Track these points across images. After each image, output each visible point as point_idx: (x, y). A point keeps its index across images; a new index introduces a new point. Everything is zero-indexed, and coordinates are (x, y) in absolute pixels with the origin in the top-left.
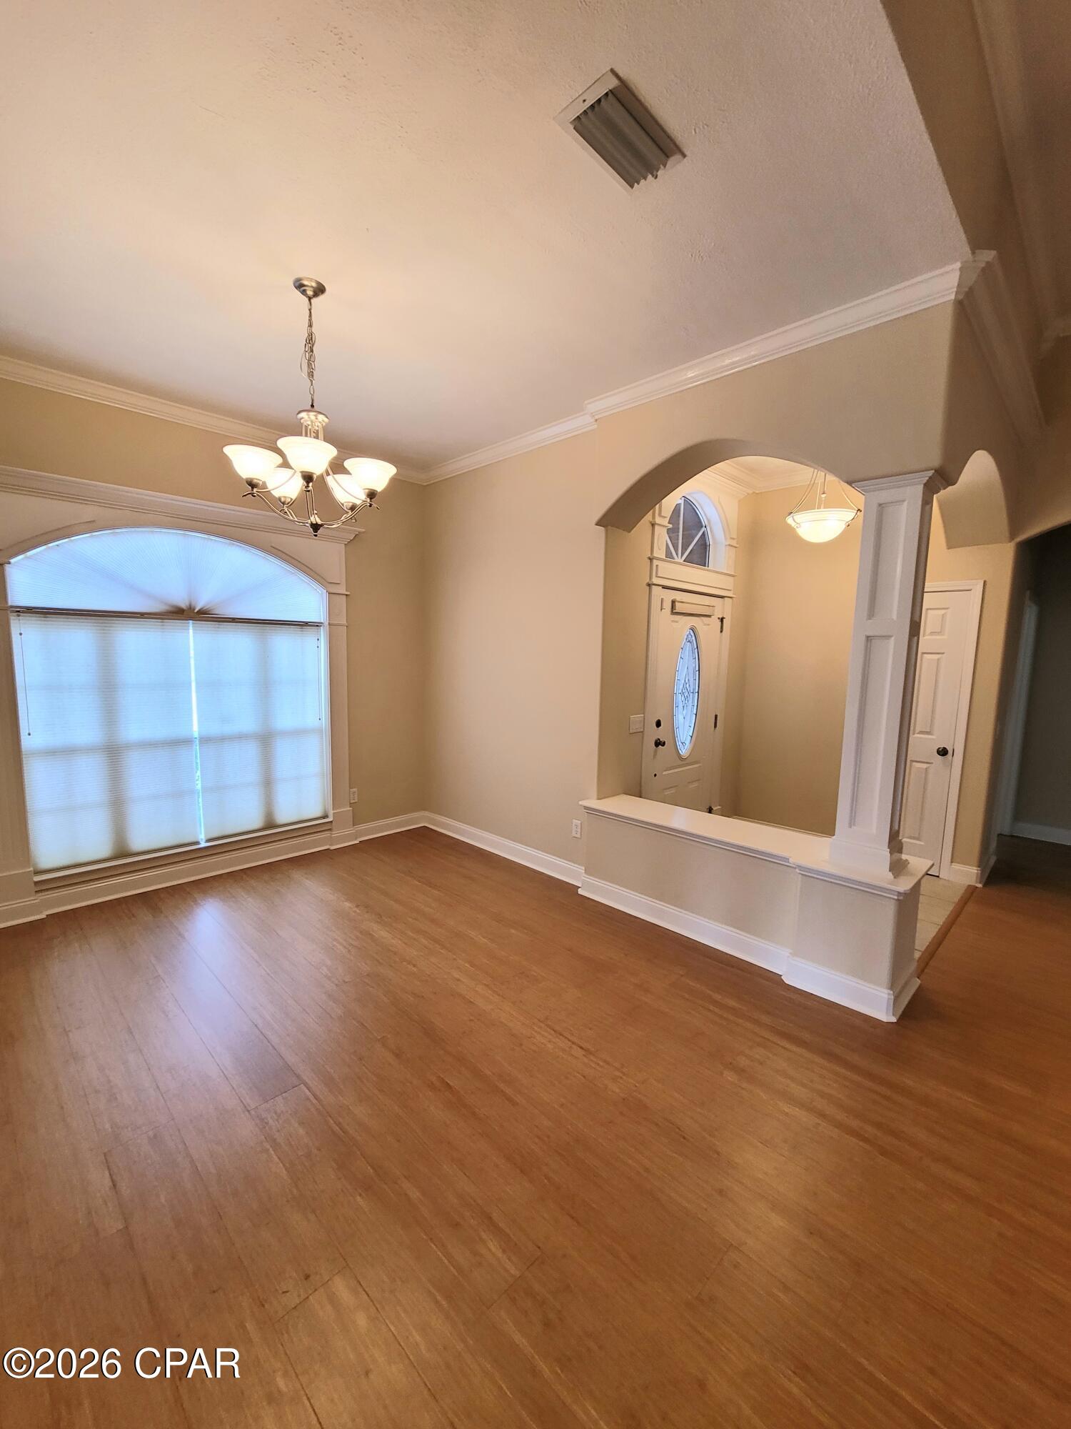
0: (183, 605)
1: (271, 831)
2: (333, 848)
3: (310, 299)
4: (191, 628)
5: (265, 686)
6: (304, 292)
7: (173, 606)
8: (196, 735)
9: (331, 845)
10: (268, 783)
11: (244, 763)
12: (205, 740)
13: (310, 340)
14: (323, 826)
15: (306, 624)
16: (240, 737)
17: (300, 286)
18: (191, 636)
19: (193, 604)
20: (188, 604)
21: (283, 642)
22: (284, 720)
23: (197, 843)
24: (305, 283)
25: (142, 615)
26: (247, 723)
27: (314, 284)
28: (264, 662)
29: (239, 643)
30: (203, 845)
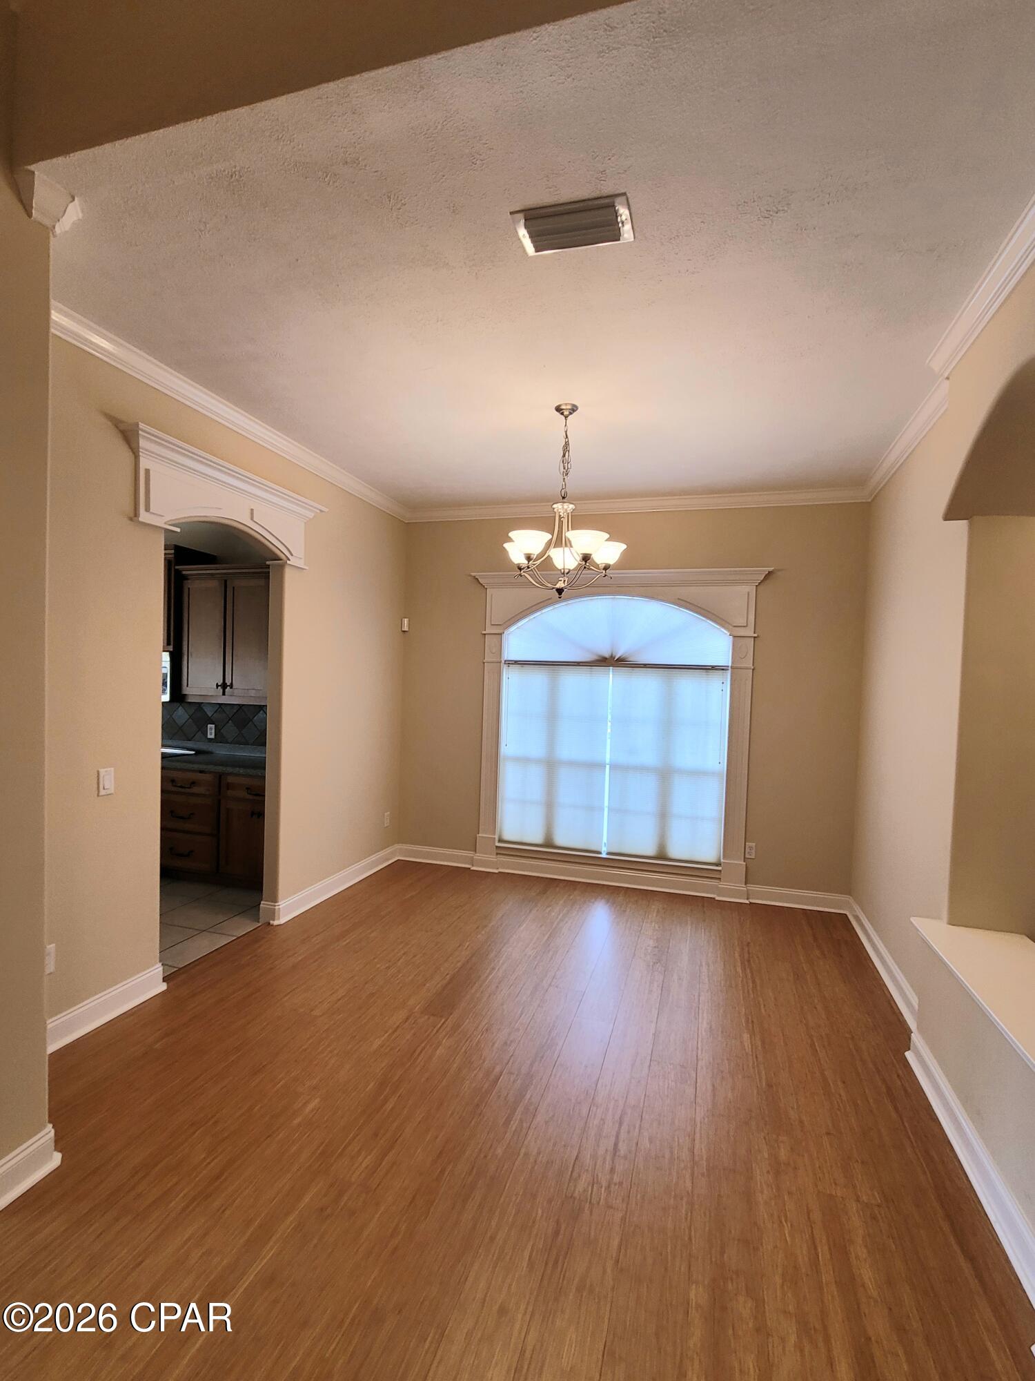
0: (607, 655)
1: (661, 861)
2: (717, 898)
3: (566, 417)
4: (611, 673)
5: (668, 725)
6: (562, 414)
7: (600, 656)
8: (608, 761)
9: (718, 895)
10: (663, 816)
11: (644, 792)
12: (615, 767)
13: (566, 447)
14: (710, 872)
15: (713, 668)
16: (642, 769)
17: (558, 409)
18: (611, 679)
19: (614, 654)
20: (610, 654)
21: (687, 685)
22: (685, 758)
23: (600, 853)
24: (563, 407)
25: (578, 664)
26: (649, 757)
27: (569, 407)
28: (668, 702)
29: (647, 686)
30: (604, 855)
